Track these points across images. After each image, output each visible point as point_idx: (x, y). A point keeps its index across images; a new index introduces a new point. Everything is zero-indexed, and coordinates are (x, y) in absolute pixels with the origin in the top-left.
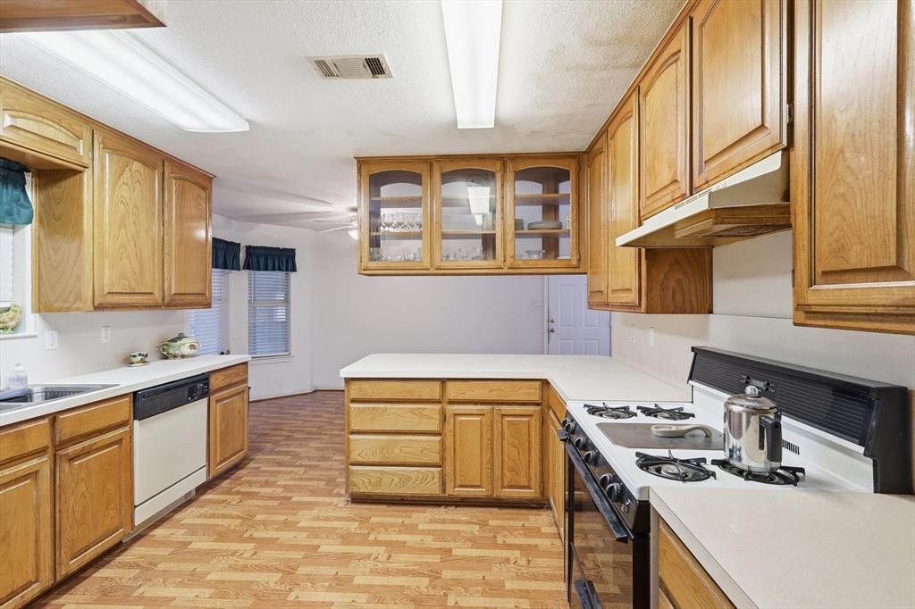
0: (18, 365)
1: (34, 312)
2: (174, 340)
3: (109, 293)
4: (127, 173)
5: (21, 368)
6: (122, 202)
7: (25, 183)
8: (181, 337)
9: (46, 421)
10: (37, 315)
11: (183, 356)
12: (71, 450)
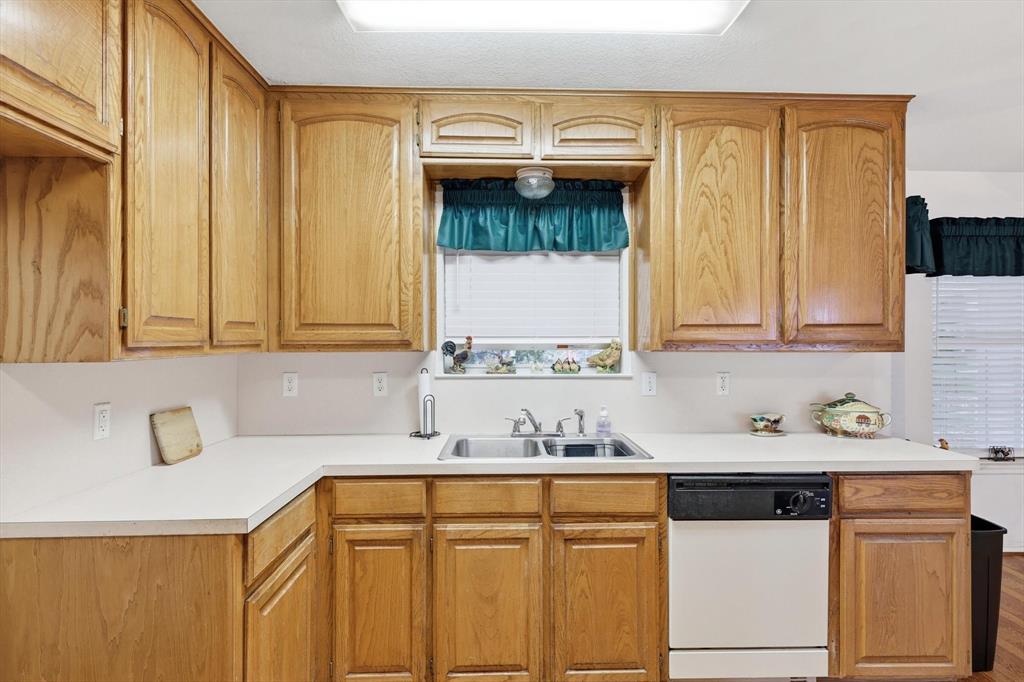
0: (603, 409)
1: (630, 350)
2: (833, 405)
3: (682, 326)
4: (712, 149)
5: (604, 413)
6: (703, 192)
7: (622, 202)
8: (850, 398)
9: (537, 482)
10: (633, 352)
11: (846, 434)
12: (570, 528)
